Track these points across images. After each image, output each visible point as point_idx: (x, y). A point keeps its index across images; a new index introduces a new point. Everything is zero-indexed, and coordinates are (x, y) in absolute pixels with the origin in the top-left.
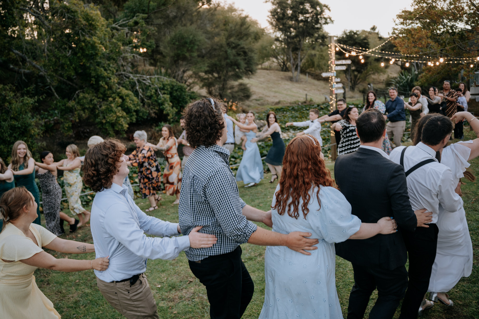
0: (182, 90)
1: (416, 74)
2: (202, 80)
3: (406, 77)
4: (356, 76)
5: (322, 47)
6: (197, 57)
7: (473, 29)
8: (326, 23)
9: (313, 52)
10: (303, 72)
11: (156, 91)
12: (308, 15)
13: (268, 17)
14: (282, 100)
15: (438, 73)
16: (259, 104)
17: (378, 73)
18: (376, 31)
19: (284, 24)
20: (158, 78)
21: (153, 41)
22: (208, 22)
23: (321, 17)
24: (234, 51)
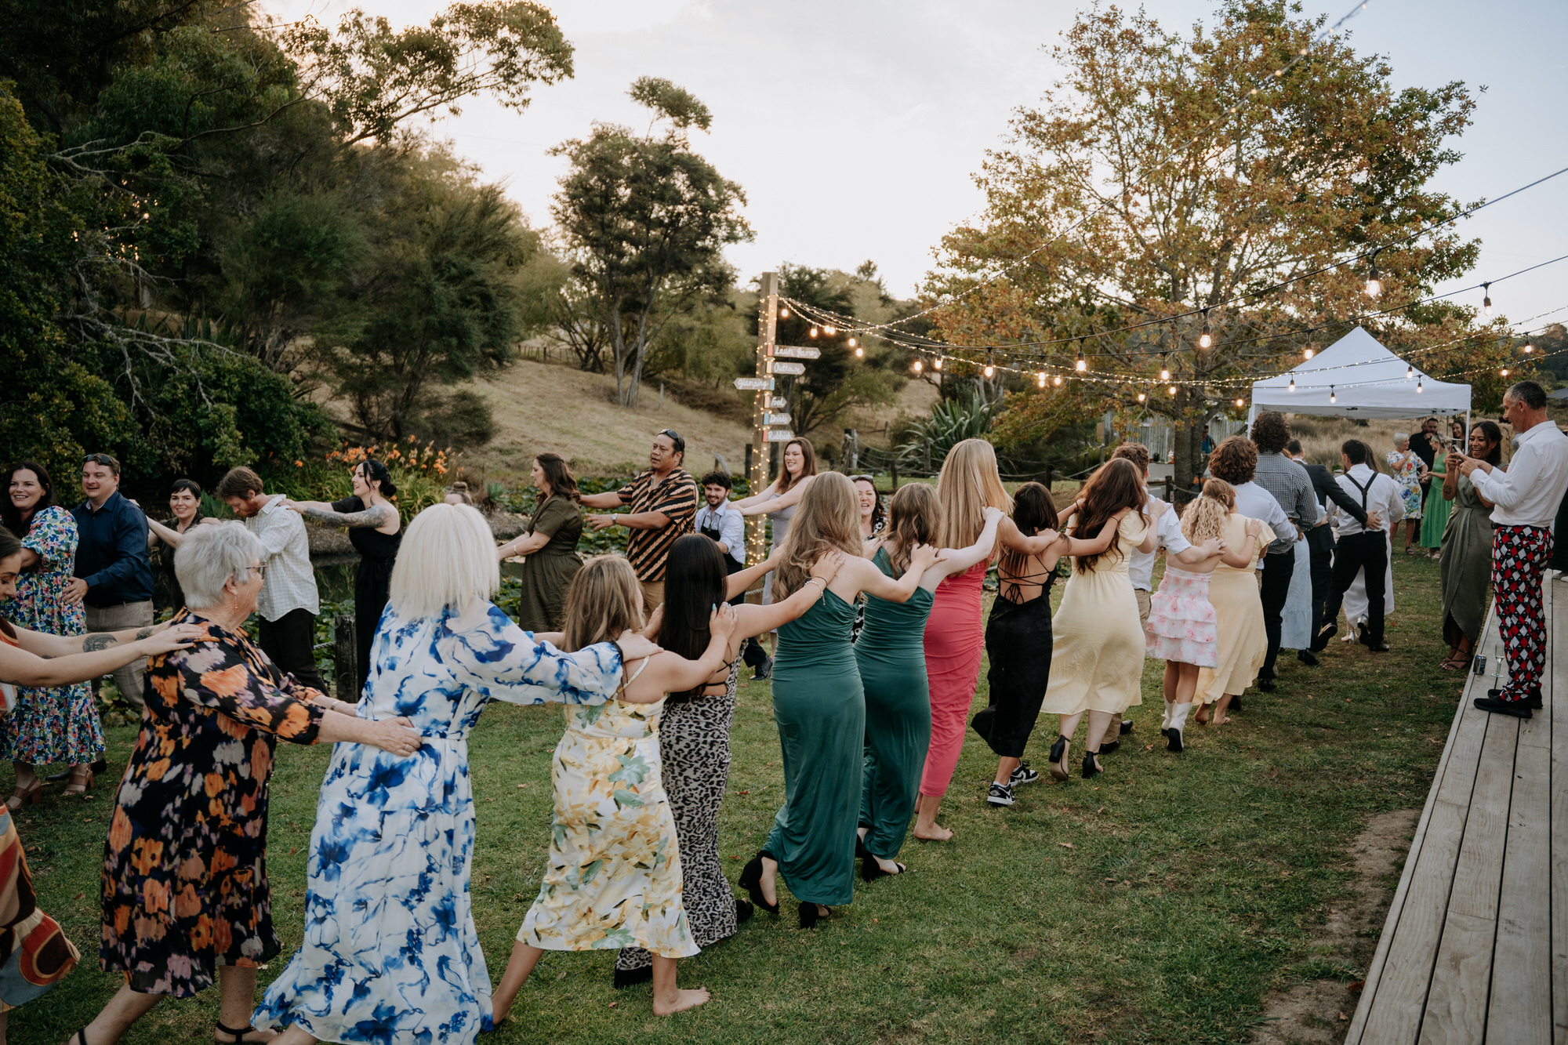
0: (279, 397)
1: (982, 414)
2: (343, 369)
3: (955, 421)
4: (807, 405)
5: (711, 306)
6: (333, 296)
7: (1138, 301)
8: (731, 238)
9: (685, 321)
10: (650, 378)
11: (193, 387)
12: (681, 208)
13: (557, 197)
14: (582, 457)
15: (1046, 415)
16: (508, 466)
17: (873, 401)
18: (875, 278)
19: (604, 227)
20: (201, 348)
21: (194, 228)
22: (379, 190)
23: (718, 220)
24: (453, 292)
